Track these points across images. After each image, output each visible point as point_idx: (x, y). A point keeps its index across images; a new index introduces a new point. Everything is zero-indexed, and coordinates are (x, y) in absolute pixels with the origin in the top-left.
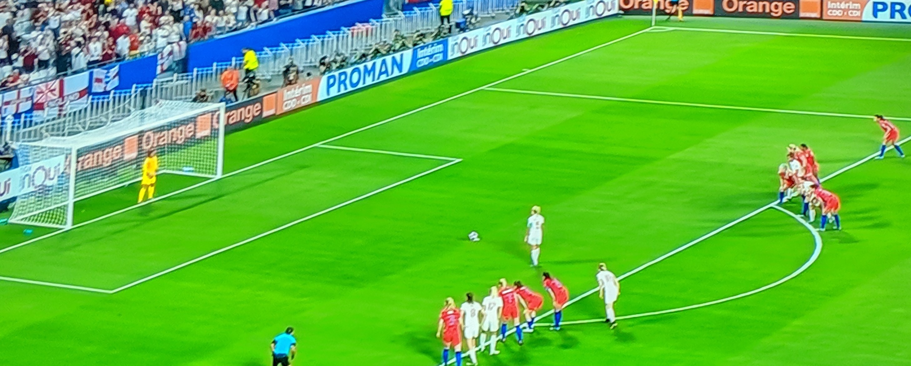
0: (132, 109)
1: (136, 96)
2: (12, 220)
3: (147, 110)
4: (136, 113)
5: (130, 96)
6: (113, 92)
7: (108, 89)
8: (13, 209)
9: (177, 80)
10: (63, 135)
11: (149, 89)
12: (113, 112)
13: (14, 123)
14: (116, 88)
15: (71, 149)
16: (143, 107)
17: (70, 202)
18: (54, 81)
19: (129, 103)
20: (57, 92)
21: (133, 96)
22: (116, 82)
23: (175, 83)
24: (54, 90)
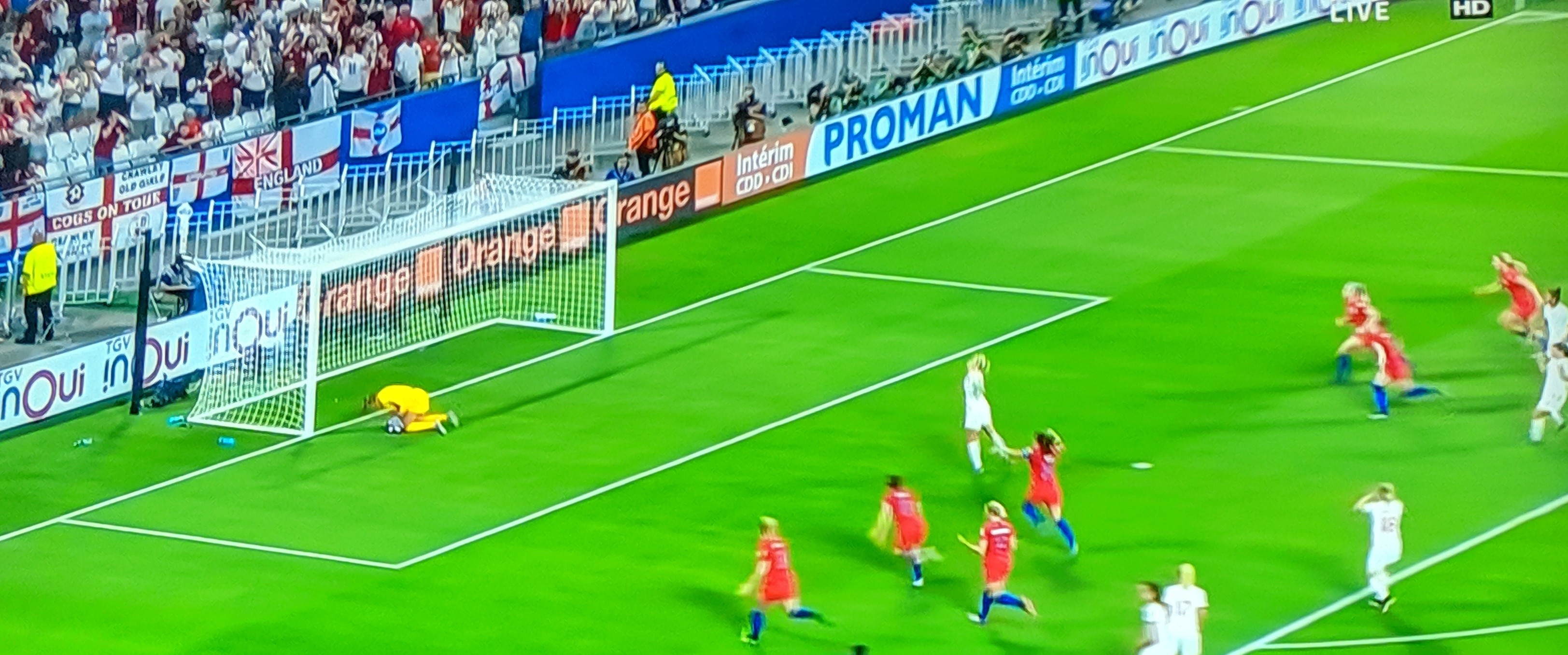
0: (431, 193)
1: (437, 166)
2: (196, 418)
3: (459, 195)
4: (438, 199)
5: (425, 167)
6: (390, 156)
7: (381, 151)
8: (196, 395)
9: (519, 133)
10: (294, 245)
11: (463, 150)
12: (393, 198)
13: (193, 219)
14: (394, 151)
15: (309, 275)
16: (452, 189)
17: (310, 382)
18: (272, 135)
19: (424, 182)
20: (278, 158)
21: (431, 166)
22: (395, 137)
23: (515, 140)
24: (274, 152)
